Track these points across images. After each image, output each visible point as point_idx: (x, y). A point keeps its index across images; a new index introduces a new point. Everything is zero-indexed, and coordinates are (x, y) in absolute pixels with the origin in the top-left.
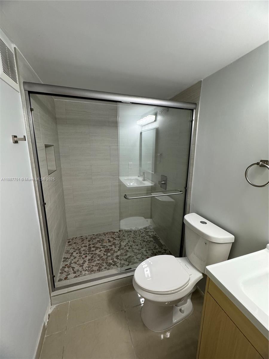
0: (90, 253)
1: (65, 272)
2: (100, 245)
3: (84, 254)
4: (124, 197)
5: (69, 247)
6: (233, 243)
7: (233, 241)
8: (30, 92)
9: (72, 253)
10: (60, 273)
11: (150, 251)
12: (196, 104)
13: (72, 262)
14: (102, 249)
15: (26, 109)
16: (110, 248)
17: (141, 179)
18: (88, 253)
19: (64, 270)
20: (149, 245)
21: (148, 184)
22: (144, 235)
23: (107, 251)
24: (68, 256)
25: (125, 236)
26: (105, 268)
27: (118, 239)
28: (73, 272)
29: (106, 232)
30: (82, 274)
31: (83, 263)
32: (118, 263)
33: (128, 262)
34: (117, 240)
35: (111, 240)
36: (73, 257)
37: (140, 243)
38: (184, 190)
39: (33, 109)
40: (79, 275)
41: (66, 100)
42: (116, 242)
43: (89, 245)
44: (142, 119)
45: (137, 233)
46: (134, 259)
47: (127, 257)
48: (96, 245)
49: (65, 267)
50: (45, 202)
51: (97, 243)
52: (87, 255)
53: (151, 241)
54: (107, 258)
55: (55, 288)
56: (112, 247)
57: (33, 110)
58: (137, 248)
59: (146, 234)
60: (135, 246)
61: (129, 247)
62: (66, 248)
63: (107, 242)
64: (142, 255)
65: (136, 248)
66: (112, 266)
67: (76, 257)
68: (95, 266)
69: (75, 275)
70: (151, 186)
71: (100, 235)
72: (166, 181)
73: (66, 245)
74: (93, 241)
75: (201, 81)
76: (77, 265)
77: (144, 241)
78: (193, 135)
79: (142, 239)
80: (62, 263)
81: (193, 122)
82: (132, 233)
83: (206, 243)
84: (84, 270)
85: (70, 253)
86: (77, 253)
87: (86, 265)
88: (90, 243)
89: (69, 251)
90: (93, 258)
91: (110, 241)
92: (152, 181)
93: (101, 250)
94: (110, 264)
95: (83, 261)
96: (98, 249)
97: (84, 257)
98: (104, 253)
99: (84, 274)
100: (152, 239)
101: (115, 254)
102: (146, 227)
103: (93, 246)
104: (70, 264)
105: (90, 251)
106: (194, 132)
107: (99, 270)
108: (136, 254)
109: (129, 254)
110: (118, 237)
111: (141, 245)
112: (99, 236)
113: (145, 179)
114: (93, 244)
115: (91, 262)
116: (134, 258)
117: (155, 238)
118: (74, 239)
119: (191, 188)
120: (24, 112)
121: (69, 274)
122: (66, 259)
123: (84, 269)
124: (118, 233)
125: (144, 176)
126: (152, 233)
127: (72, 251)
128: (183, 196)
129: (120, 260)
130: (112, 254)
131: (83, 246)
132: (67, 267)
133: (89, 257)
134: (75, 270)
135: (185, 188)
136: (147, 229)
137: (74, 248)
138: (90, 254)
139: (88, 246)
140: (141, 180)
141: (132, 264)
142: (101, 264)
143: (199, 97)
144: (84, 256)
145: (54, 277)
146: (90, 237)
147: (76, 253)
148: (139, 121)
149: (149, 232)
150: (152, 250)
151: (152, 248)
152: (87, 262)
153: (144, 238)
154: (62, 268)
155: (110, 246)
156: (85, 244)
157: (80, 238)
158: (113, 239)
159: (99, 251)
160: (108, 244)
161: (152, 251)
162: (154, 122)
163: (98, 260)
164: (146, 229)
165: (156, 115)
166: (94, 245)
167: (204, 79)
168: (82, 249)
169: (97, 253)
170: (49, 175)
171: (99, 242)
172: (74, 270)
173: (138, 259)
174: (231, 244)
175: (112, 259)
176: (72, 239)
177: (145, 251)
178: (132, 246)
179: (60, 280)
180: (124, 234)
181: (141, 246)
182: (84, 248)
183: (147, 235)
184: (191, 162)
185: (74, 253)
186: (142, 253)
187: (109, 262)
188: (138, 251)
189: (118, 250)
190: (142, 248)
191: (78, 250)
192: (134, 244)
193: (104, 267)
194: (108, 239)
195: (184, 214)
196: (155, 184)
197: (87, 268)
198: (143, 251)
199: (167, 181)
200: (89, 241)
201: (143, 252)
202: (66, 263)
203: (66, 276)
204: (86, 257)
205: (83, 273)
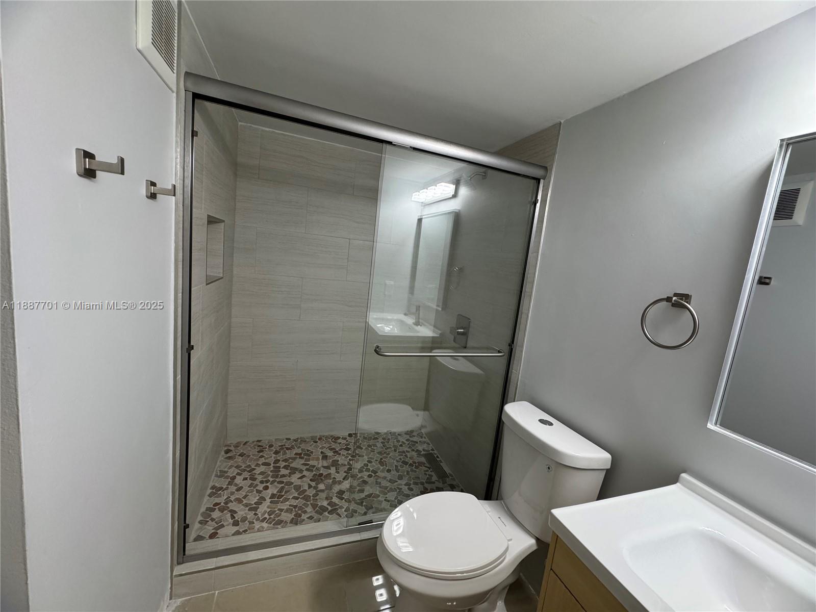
0: (275, 481)
1: (213, 520)
2: (303, 464)
3: (262, 482)
4: (376, 351)
5: (227, 462)
6: (607, 470)
7: (609, 467)
8: (196, 96)
9: (234, 478)
10: (200, 522)
11: (417, 486)
12: (545, 168)
13: (232, 498)
14: (305, 473)
15: (183, 131)
16: (324, 472)
17: (410, 321)
18: (271, 479)
19: (210, 515)
20: (415, 472)
21: (426, 332)
22: (405, 449)
23: (318, 478)
24: (223, 483)
25: (362, 448)
26: (311, 518)
27: (345, 452)
28: (231, 521)
29: (318, 435)
30: (254, 526)
31: (259, 503)
32: (341, 507)
33: (366, 509)
34: (343, 455)
35: (330, 453)
36: (236, 488)
37: (396, 466)
38: (506, 349)
39: (197, 132)
40: (246, 531)
41: (264, 128)
42: (339, 459)
43: (277, 461)
44: (425, 190)
45: (390, 443)
46: (379, 501)
47: (364, 496)
48: (292, 462)
49: (213, 510)
50: (192, 344)
51: (294, 459)
52: (268, 484)
53: (421, 464)
54: (316, 495)
55: (184, 554)
56: (330, 471)
57: (197, 136)
58: (389, 476)
59: (410, 447)
60: (383, 471)
61: (370, 473)
62: (218, 463)
63: (318, 459)
64: (397, 494)
65: (385, 478)
66: (326, 513)
67: (242, 487)
68: (287, 511)
69: (236, 529)
70: (433, 337)
71: (303, 441)
72: (467, 328)
73: (221, 458)
74: (285, 453)
75: (561, 123)
76: (242, 507)
77: (405, 463)
78: (536, 232)
79: (402, 457)
80: (206, 498)
81: (538, 205)
82: (378, 442)
83: (549, 468)
84: (258, 519)
85: (227, 477)
86: (245, 479)
87: (265, 508)
88: (279, 458)
89: (226, 472)
90: (283, 494)
91: (327, 456)
92: (434, 326)
93: (304, 476)
94: (323, 509)
95: (258, 498)
96: (295, 473)
97: (261, 489)
98: (311, 483)
99: (258, 529)
100: (423, 460)
101: (337, 488)
102: (412, 432)
103: (285, 464)
104: (226, 503)
105: (277, 477)
106: (537, 227)
107: (294, 522)
108: (385, 491)
109: (368, 490)
110: (345, 449)
111: (397, 470)
112: (300, 444)
113: (420, 321)
114: (285, 460)
115: (277, 502)
116: (380, 498)
117: (430, 457)
118: (242, 446)
119: (522, 347)
120: (178, 135)
121: (223, 526)
122: (216, 491)
123: (260, 515)
124: (345, 439)
125: (419, 314)
126: (425, 446)
127: (233, 473)
128: (504, 361)
129: (348, 501)
130: (329, 488)
131: (260, 463)
132: (217, 509)
133: (273, 490)
134: (237, 518)
135: (510, 345)
136: (414, 436)
137: (237, 467)
138: (276, 483)
139: (272, 465)
140: (411, 323)
141: (373, 513)
142: (301, 508)
143: (554, 154)
144: (260, 487)
145: (186, 527)
146: (280, 444)
147: (242, 477)
148: (417, 193)
149: (417, 443)
150: (422, 484)
151: (422, 481)
152: (268, 500)
153: (406, 456)
154: (206, 510)
155: (324, 467)
156: (267, 458)
157: (255, 445)
158: (334, 452)
159: (299, 478)
160: (321, 463)
161: (422, 486)
162: (450, 198)
163: (296, 498)
164: (410, 437)
165: (457, 183)
166: (287, 464)
167: (567, 120)
168: (258, 470)
169: (293, 481)
170: (207, 285)
171: (300, 458)
172: (234, 518)
173: (388, 501)
174: (604, 473)
175: (327, 498)
176: (236, 446)
177: (405, 485)
178: (377, 472)
179: (199, 538)
180: (361, 444)
181: (398, 474)
182: (263, 468)
183: (413, 450)
184: (526, 288)
185: (237, 476)
186: (398, 488)
187: (320, 504)
188: (388, 484)
189: (343, 479)
190: (400, 478)
191: (249, 472)
192: (382, 468)
193: (308, 516)
194: (322, 453)
195: (503, 402)
196: (441, 334)
197: (266, 516)
198: (402, 485)
199: (471, 329)
200: (276, 453)
201: (400, 487)
202: (217, 500)
203: (213, 531)
204: (266, 488)
205: (257, 525)
